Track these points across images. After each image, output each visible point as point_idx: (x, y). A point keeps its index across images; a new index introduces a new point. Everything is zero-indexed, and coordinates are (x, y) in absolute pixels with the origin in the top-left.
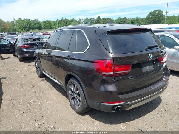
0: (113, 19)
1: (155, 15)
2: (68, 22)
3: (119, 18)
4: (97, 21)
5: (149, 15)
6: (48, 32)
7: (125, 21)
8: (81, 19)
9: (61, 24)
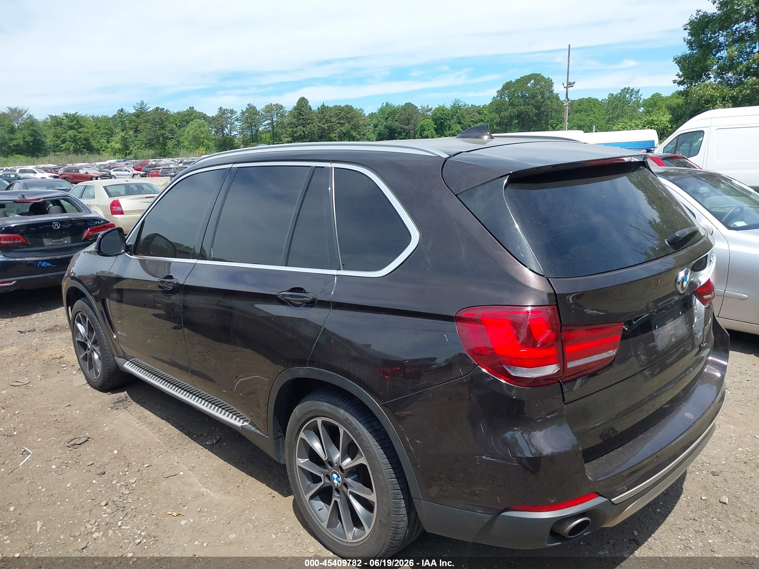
0: (361, 110)
1: (523, 96)
2: (167, 123)
3: (387, 105)
4: (294, 120)
5: (501, 93)
6: (78, 165)
7: (408, 119)
8: (224, 107)
9: (136, 131)
